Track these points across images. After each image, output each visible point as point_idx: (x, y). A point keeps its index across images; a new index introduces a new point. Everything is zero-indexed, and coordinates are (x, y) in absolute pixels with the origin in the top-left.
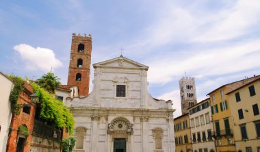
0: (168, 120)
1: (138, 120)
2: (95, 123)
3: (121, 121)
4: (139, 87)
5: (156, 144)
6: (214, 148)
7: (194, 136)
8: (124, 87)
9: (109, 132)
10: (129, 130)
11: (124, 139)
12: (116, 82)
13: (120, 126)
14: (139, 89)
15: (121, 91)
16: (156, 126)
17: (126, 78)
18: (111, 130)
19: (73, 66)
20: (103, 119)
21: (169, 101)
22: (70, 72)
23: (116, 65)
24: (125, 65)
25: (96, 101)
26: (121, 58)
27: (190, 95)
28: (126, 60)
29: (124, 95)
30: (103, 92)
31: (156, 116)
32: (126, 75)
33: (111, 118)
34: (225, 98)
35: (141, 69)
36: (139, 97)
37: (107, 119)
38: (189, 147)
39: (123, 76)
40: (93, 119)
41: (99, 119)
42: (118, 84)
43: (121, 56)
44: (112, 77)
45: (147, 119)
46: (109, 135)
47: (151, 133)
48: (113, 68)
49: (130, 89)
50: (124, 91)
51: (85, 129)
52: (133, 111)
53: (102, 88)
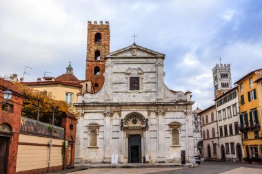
0: (186, 113)
1: (153, 115)
2: (108, 119)
3: (135, 117)
4: (155, 78)
5: (173, 139)
6: (240, 142)
7: (221, 129)
8: (138, 79)
9: (122, 128)
10: (144, 126)
11: (139, 135)
12: (129, 74)
13: (135, 122)
14: (154, 80)
15: (135, 84)
16: (173, 120)
17: (139, 69)
18: (125, 126)
19: (90, 59)
20: (116, 115)
21: (188, 92)
22: (88, 65)
23: (129, 54)
24: (139, 54)
25: (108, 96)
26: (134, 47)
27: (224, 85)
28: (139, 49)
29: (138, 89)
30: (115, 86)
31: (173, 110)
32: (140, 66)
33: (124, 114)
34: (253, 86)
35: (157, 58)
36: (154, 90)
37: (120, 115)
38: (216, 141)
39: (136, 66)
40: (105, 115)
41: (112, 115)
42: (131, 76)
43: (134, 44)
44: (124, 68)
45: (164, 114)
46: (122, 132)
47: (167, 128)
48: (125, 58)
49: (144, 81)
50: (138, 83)
51: (98, 126)
52: (148, 105)
53: (114, 81)
